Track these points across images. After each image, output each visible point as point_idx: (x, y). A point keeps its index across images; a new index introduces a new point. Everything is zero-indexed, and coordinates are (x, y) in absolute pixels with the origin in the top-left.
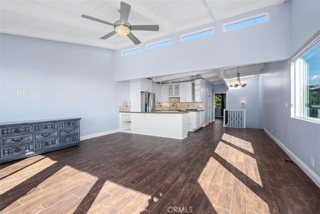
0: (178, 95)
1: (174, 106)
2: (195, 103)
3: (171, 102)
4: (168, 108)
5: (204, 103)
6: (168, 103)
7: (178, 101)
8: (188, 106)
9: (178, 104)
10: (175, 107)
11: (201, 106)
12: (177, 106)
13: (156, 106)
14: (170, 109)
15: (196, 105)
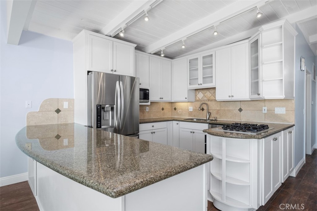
0: (212, 83)
1: (203, 109)
2: (262, 104)
3: (196, 101)
4: (190, 113)
5: (293, 102)
6: (189, 103)
7: (213, 98)
8: (240, 110)
9: (213, 107)
10: (205, 111)
11: (280, 110)
12: (210, 111)
13: (163, 109)
14: (194, 116)
15: (264, 108)
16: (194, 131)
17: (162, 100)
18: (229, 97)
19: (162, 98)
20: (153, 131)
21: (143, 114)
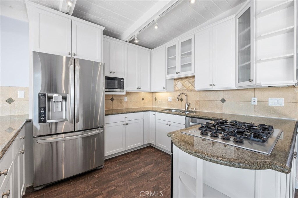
0: (191, 70)
1: (182, 100)
2: (250, 93)
3: (175, 91)
4: (169, 103)
6: (168, 93)
7: (192, 88)
8: (223, 101)
9: (192, 97)
10: (184, 101)
11: (276, 102)
12: (189, 102)
13: (143, 99)
14: (173, 106)
15: (253, 99)
16: (170, 123)
17: (139, 89)
18: (211, 85)
19: (140, 88)
20: (126, 123)
21: (121, 104)
